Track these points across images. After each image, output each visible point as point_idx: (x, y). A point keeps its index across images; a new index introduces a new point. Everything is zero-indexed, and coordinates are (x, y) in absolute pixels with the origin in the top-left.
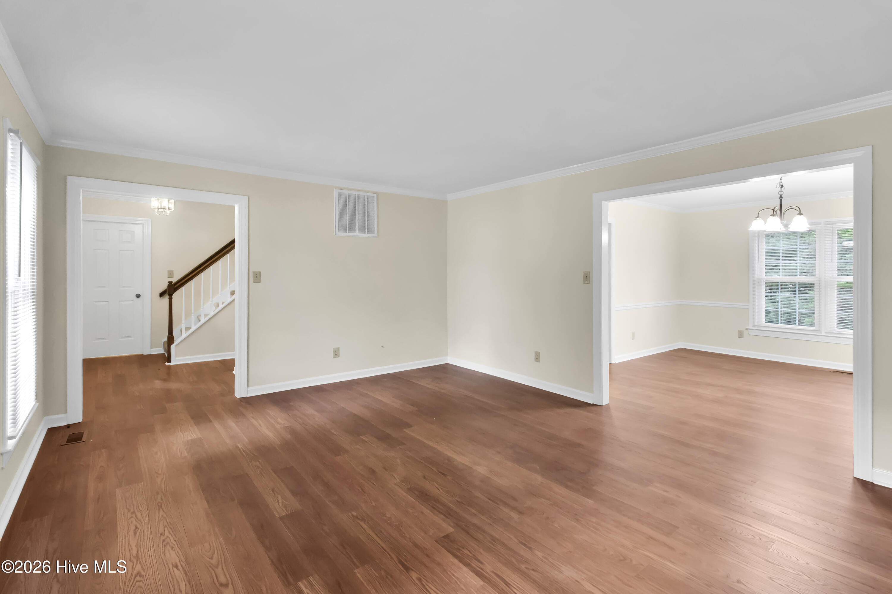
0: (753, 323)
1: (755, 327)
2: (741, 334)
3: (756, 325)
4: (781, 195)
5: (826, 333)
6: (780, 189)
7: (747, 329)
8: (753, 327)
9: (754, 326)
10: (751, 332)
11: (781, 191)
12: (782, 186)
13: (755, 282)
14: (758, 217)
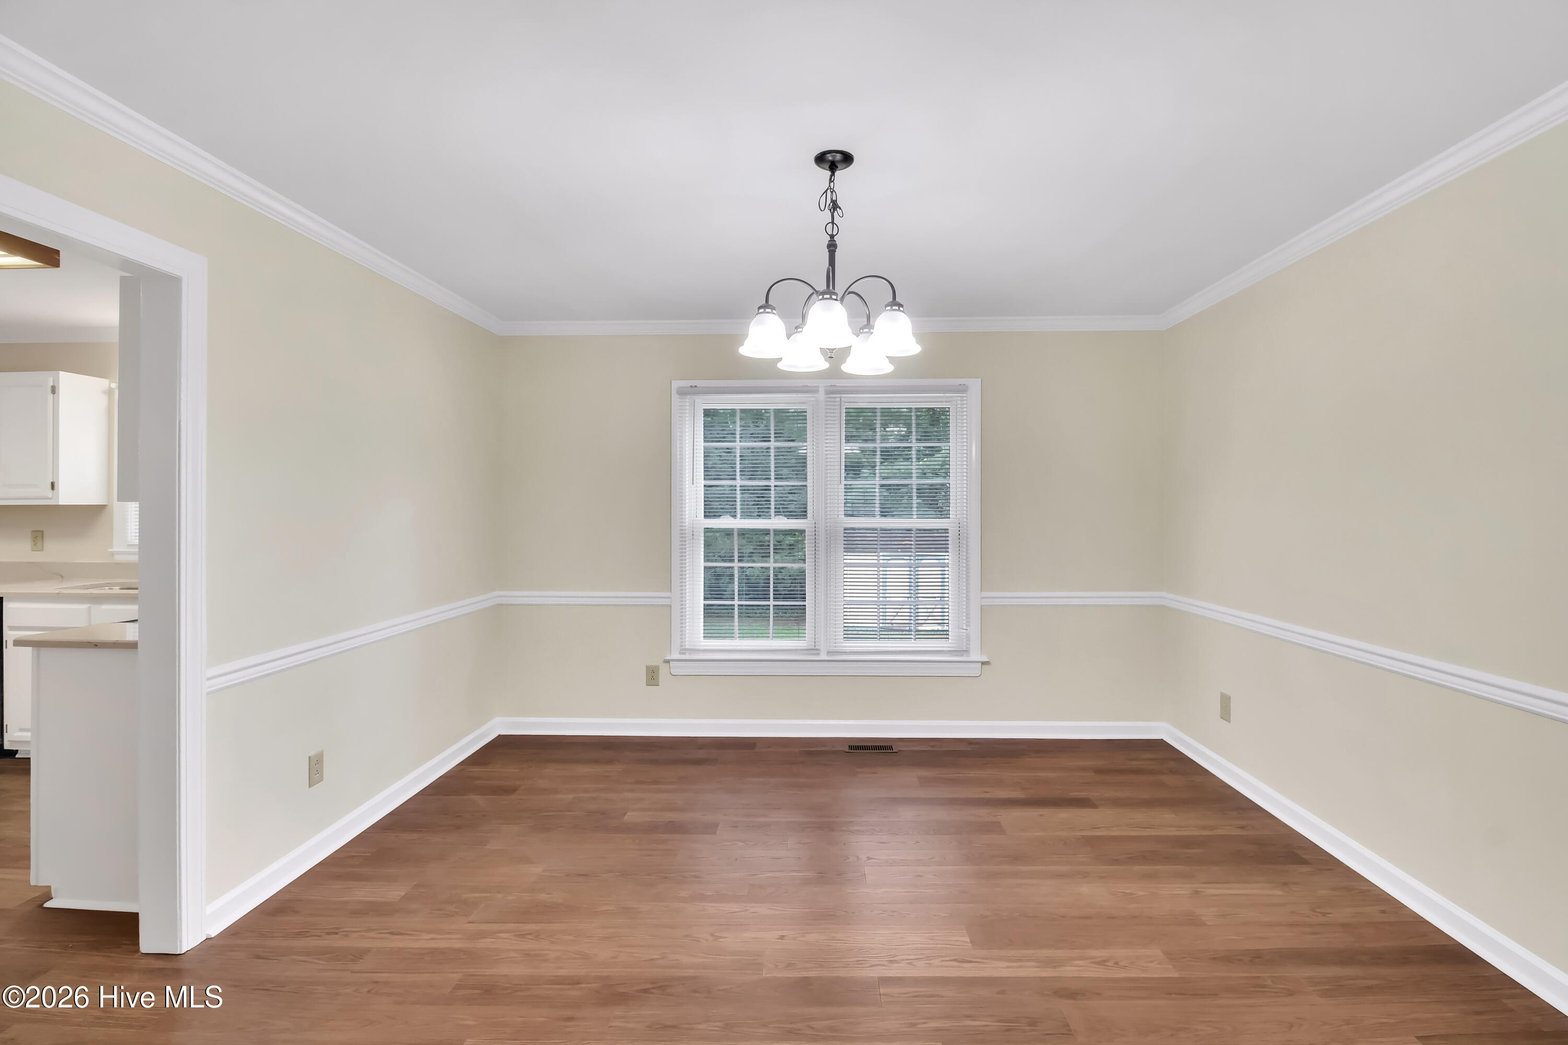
0: (681, 639)
1: (684, 654)
2: (652, 676)
3: (687, 647)
4: (832, 236)
5: (829, 653)
6: (828, 213)
7: (667, 662)
8: (680, 653)
9: (683, 651)
10: (676, 669)
11: (833, 223)
12: (835, 206)
13: (685, 534)
14: (766, 305)
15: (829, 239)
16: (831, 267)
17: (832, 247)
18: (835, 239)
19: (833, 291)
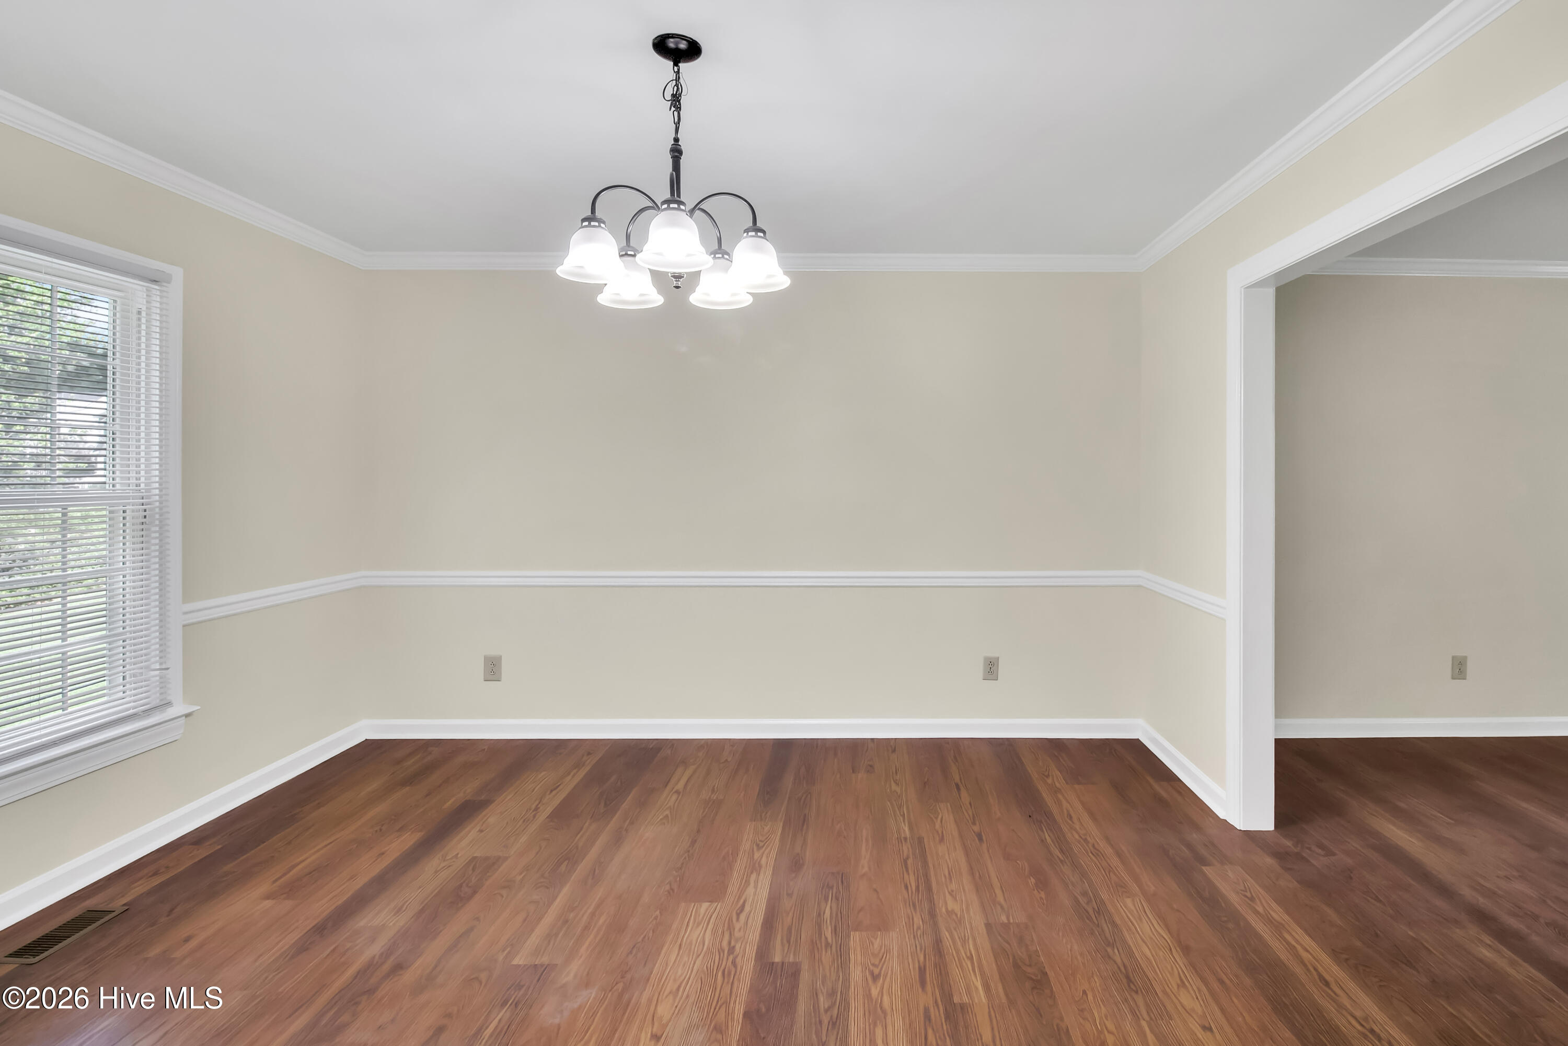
15: (673, 143)
16: (674, 173)
17: (676, 152)
18: (679, 143)
19: (678, 199)
